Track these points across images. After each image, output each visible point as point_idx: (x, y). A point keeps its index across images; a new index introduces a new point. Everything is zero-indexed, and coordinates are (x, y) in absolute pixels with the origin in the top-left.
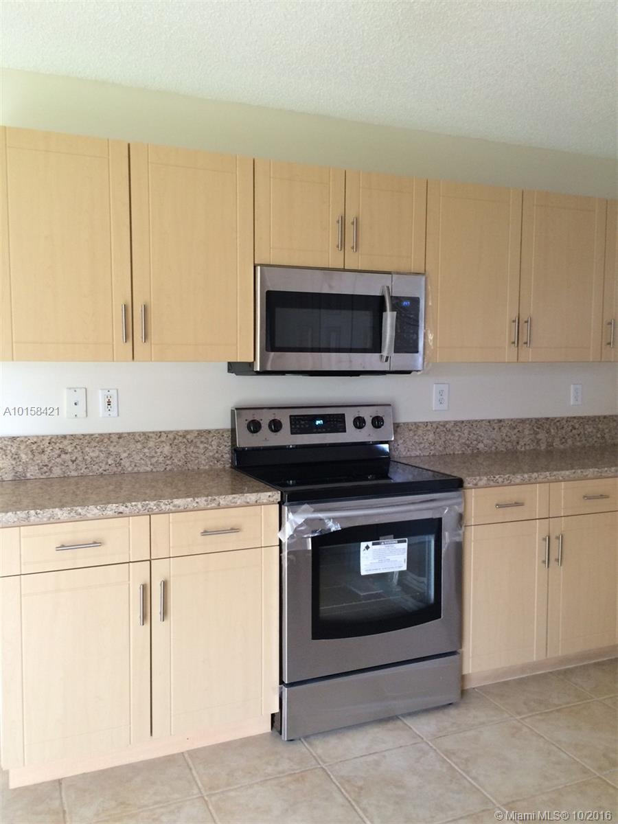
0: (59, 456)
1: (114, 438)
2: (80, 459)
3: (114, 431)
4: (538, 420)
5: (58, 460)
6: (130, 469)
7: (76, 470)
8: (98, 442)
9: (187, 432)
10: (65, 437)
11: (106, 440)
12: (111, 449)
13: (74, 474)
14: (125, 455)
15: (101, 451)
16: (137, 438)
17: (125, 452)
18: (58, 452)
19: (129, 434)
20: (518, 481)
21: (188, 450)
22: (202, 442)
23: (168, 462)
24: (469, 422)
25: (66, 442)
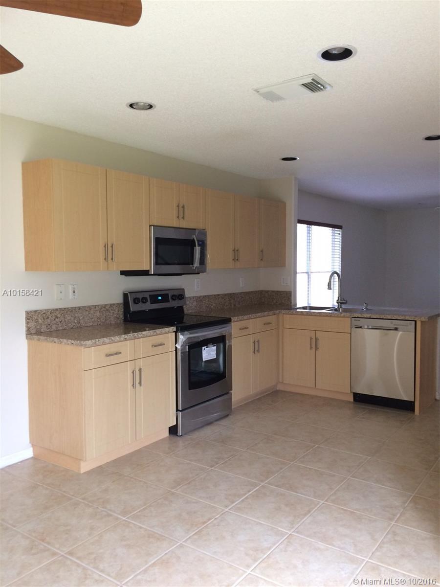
0: (55, 320)
1: (77, 310)
2: (63, 321)
3: (77, 306)
4: (231, 294)
5: (55, 322)
6: (84, 325)
7: (62, 326)
8: (70, 312)
9: (106, 305)
10: (57, 310)
11: (74, 311)
12: (76, 315)
13: (61, 328)
14: (82, 318)
15: (72, 316)
16: (87, 309)
17: (81, 316)
18: (54, 317)
19: (83, 307)
20: (246, 318)
21: (107, 314)
22: (112, 310)
23: (99, 320)
24: (208, 296)
25: (58, 312)
